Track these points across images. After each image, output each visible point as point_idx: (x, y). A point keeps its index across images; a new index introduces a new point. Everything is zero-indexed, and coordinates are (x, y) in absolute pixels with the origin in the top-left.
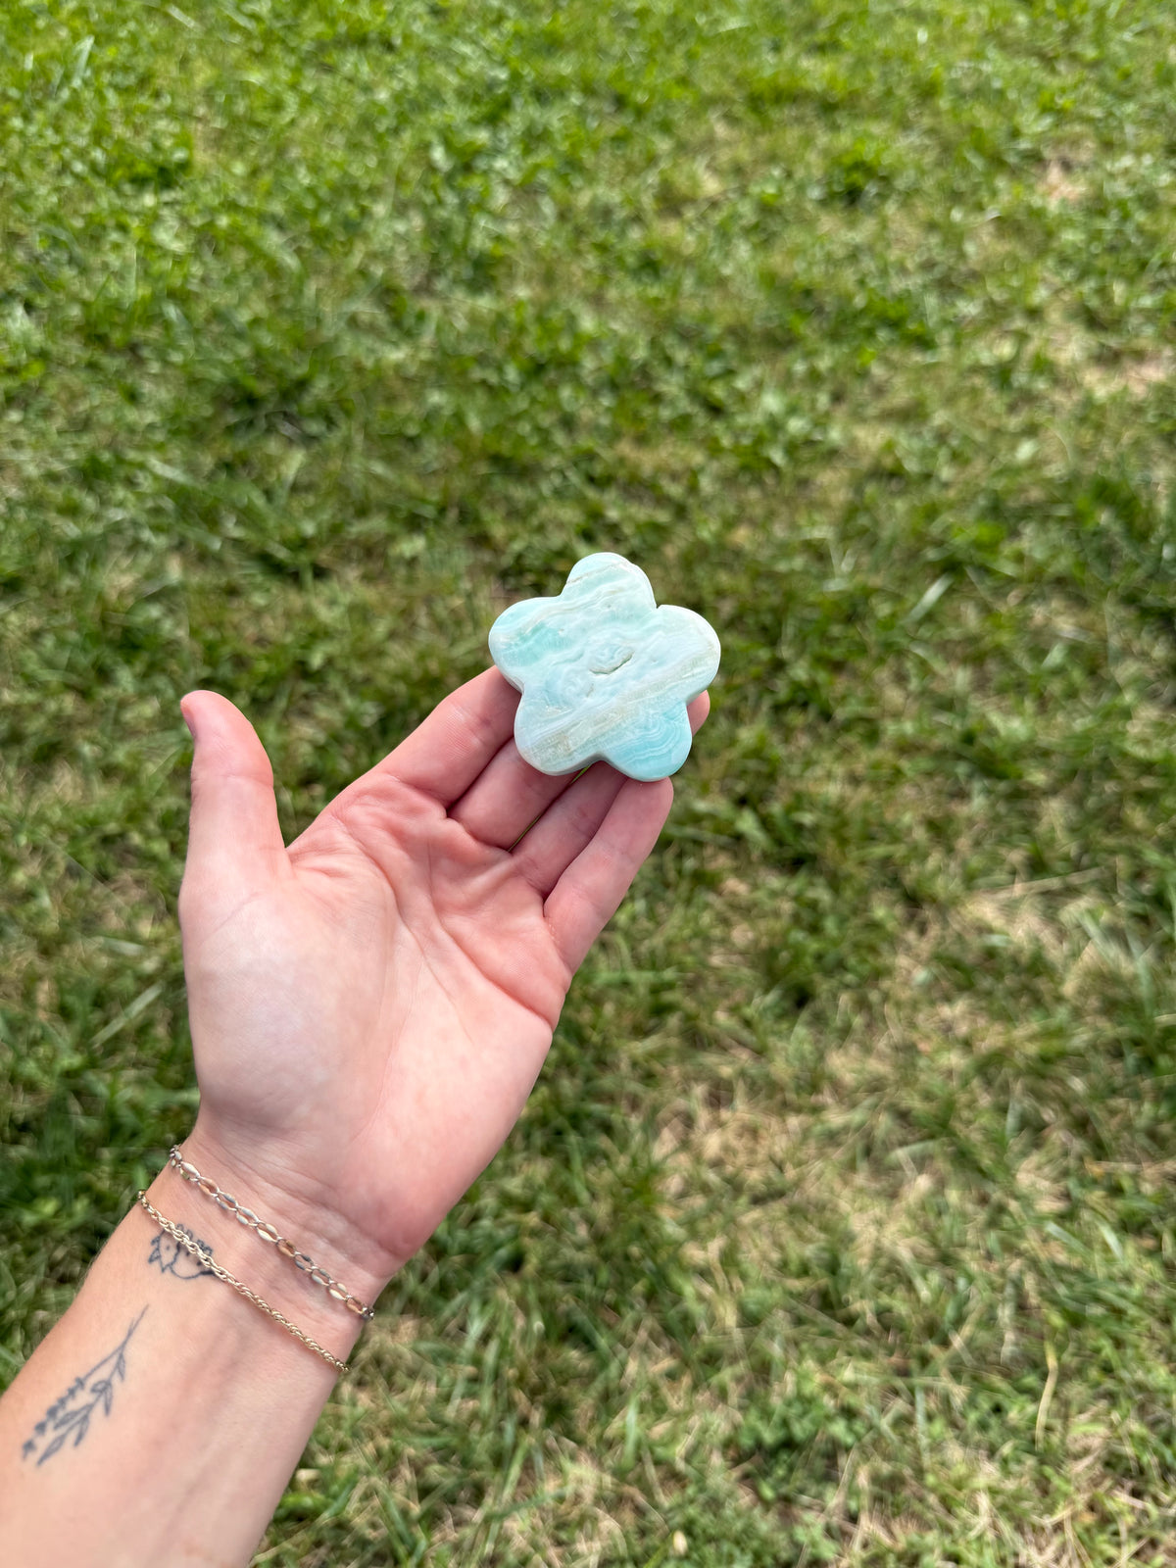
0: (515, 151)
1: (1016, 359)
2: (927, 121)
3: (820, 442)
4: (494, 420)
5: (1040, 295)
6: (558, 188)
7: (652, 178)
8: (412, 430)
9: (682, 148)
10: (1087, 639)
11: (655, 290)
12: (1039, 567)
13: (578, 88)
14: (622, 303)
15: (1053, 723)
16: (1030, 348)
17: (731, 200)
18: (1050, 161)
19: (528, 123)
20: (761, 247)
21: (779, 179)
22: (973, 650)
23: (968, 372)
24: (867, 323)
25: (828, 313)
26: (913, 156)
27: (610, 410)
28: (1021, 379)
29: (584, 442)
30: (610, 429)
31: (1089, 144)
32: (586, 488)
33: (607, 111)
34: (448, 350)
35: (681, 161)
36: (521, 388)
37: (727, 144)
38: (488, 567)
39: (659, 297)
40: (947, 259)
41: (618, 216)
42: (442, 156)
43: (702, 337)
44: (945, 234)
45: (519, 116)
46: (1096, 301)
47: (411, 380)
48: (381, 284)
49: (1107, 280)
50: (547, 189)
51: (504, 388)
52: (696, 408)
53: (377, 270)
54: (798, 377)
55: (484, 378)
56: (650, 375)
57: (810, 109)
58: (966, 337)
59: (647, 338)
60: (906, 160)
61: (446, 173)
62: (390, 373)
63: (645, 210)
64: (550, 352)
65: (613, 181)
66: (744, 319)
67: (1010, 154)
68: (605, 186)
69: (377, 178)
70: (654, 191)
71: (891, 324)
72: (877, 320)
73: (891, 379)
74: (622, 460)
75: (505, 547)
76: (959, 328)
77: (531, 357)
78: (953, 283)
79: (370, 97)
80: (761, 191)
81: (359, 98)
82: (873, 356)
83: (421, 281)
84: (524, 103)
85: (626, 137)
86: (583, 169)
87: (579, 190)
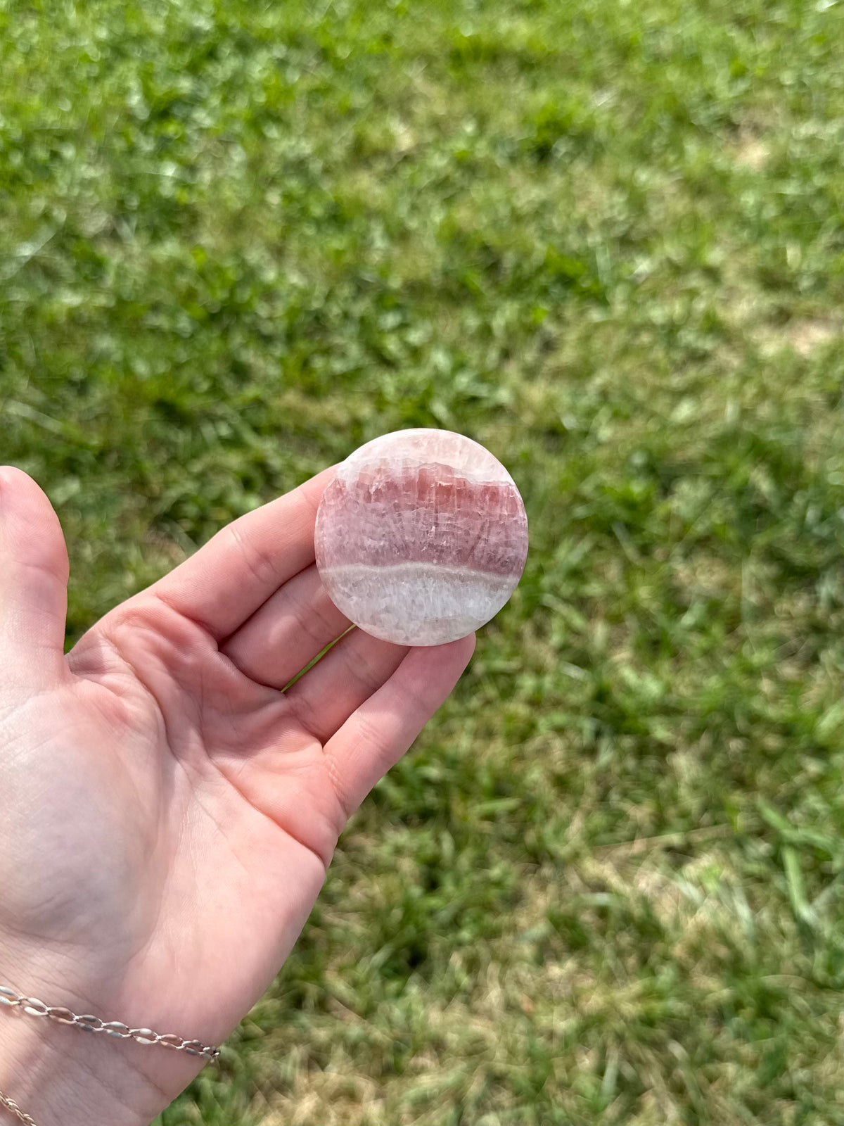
0: (215, 101)
1: (688, 315)
2: (621, 83)
3: (487, 399)
4: (162, 368)
5: (714, 256)
6: (251, 138)
7: (348, 132)
8: (78, 374)
9: (380, 102)
10: (726, 598)
11: (337, 242)
12: (686, 525)
13: (283, 41)
14: (304, 254)
15: (687, 680)
16: (700, 306)
17: (424, 154)
18: (739, 126)
19: (229, 74)
20: (448, 202)
21: (472, 135)
22: (614, 607)
23: (636, 330)
24: (543, 280)
25: (506, 269)
26: (605, 117)
27: (281, 362)
28: (688, 337)
29: (251, 391)
30: (278, 381)
31: (778, 110)
32: (250, 437)
33: (311, 64)
34: (125, 297)
35: (376, 115)
36: (192, 336)
37: (427, 99)
38: (142, 513)
39: (341, 249)
40: (628, 218)
41: (308, 168)
42: (139, 102)
43: (380, 290)
44: (631, 194)
45: (223, 66)
46: (769, 263)
47: (84, 326)
48: (64, 229)
49: (780, 242)
50: (238, 139)
51: (176, 336)
52: (367, 361)
53: (61, 215)
54: (470, 333)
55: (157, 324)
56: (324, 327)
57: (509, 66)
58: (641, 296)
59: (325, 289)
60: (598, 121)
61: (142, 121)
62: (62, 319)
63: (336, 163)
64: (223, 302)
65: (307, 132)
66: (422, 274)
67: (702, 116)
68: (299, 137)
69: (72, 123)
70: (348, 143)
71: (567, 281)
72: (553, 278)
73: (561, 335)
74: (289, 411)
75: (161, 493)
76: (634, 285)
77: (205, 307)
78: (634, 240)
79: (74, 44)
80: (455, 146)
81: (63, 44)
82: (546, 312)
83: (104, 227)
84: (229, 54)
85: (325, 90)
86: (278, 120)
87: (273, 140)
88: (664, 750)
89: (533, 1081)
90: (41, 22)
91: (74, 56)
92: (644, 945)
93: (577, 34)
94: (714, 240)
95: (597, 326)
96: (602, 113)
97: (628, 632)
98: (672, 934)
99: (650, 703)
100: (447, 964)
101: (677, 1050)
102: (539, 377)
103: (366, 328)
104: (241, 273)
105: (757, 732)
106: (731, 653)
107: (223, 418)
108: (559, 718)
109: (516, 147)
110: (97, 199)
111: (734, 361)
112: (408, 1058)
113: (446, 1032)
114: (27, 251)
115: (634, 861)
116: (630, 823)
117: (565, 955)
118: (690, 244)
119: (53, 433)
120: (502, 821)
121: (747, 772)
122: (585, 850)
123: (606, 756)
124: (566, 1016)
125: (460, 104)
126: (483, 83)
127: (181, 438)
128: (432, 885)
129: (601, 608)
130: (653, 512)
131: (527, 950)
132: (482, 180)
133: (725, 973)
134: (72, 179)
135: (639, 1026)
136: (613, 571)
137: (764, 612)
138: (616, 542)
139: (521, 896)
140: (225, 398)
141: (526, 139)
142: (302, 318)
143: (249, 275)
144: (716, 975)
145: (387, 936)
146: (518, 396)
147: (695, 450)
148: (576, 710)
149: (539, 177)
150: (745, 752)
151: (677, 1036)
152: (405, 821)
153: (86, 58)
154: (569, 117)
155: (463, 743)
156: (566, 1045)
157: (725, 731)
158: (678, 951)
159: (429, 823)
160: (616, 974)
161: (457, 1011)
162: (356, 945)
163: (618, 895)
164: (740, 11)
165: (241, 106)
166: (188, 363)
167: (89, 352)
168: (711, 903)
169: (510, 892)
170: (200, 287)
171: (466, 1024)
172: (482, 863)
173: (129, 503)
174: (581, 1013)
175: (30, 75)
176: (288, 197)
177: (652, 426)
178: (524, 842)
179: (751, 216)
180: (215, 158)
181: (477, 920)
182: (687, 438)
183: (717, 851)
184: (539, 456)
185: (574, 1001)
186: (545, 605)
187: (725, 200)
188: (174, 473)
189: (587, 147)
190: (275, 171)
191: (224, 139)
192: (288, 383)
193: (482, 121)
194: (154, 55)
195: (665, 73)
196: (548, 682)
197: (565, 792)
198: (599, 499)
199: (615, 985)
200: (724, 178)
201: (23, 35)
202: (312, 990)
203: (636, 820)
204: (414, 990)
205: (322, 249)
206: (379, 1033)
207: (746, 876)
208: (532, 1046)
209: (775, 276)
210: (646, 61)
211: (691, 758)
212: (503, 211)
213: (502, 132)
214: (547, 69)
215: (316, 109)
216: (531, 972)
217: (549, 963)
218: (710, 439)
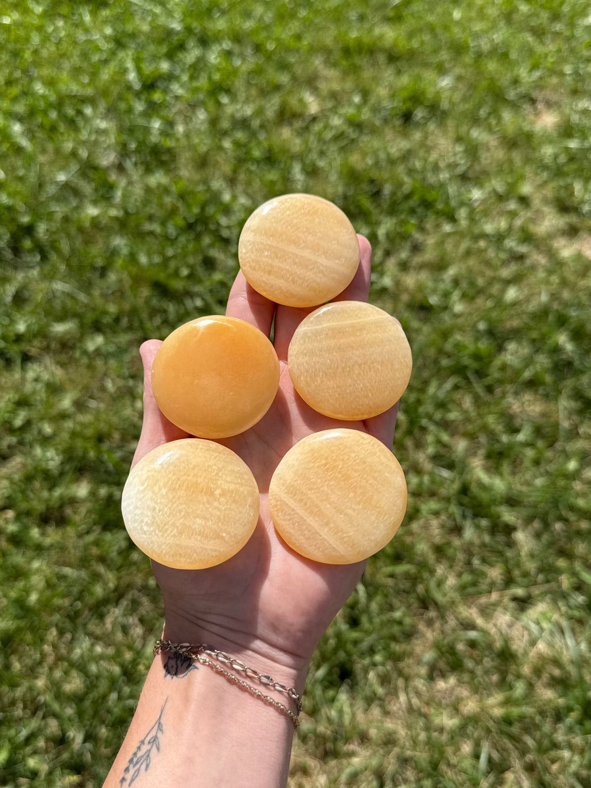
0: (185, 78)
1: (510, 229)
2: (458, 71)
3: (378, 283)
4: (157, 259)
5: (526, 189)
6: (211, 104)
7: (275, 101)
8: (100, 262)
9: (296, 81)
10: (546, 423)
11: (271, 175)
12: (518, 373)
13: (229, 39)
14: (249, 183)
15: (522, 479)
16: (518, 222)
17: (327, 117)
19: (193, 60)
20: (343, 149)
21: (358, 104)
22: (470, 428)
23: (476, 238)
24: (412, 203)
25: (385, 195)
26: (448, 93)
28: (510, 243)
29: (217, 276)
30: (234, 269)
31: (562, 91)
32: (216, 308)
33: (248, 54)
34: (130, 211)
35: (294, 90)
36: (176, 238)
37: (327, 79)
39: (274, 180)
40: (466, 162)
41: (250, 124)
42: (134, 77)
44: (467, 146)
46: (563, 194)
47: (101, 229)
48: (86, 162)
49: (569, 180)
50: (203, 104)
51: (167, 238)
53: (84, 153)
55: (152, 229)
57: (382, 58)
58: (478, 215)
60: (443, 96)
61: (137, 90)
62: (87, 224)
63: (268, 121)
64: (198, 215)
65: (247, 101)
67: (511, 95)
68: (243, 103)
69: (89, 91)
70: (275, 108)
71: (427, 205)
72: (418, 203)
73: (425, 240)
76: (472, 208)
77: (185, 218)
78: (470, 176)
79: (89, 38)
80: (347, 111)
81: (81, 37)
82: (413, 224)
83: (113, 162)
84: (193, 46)
85: (258, 72)
86: (228, 91)
87: (225, 105)
88: (509, 529)
89: (431, 763)
90: (66, 23)
91: (90, 46)
92: (503, 667)
93: (427, 37)
94: (522, 177)
95: (449, 235)
96: (445, 91)
97: (480, 445)
98: (523, 658)
99: (498, 496)
100: (366, 679)
101: (530, 741)
102: (410, 269)
104: (208, 195)
105: (572, 517)
106: (551, 461)
107: (198, 295)
108: (433, 505)
109: (388, 113)
110: (108, 141)
111: (542, 260)
112: (342, 745)
113: (368, 728)
114: (62, 177)
115: (492, 607)
116: (488, 580)
117: (449, 673)
118: (510, 180)
119: (84, 304)
120: (400, 578)
121: (568, 546)
122: (459, 600)
123: (469, 533)
124: (451, 717)
125: (349, 85)
126: (364, 69)
127: (171, 307)
129: (461, 429)
130: (492, 364)
131: (423, 671)
132: (366, 134)
133: (560, 688)
134: (91, 128)
135: (502, 723)
136: (467, 402)
137: (573, 434)
138: (469, 382)
139: (415, 631)
140: (200, 282)
141: (393, 108)
143: (215, 197)
144: (552, 689)
145: (324, 658)
146: (397, 283)
147: (520, 320)
148: (448, 500)
149: (405, 135)
150: (563, 531)
151: (527, 730)
153: (98, 49)
154: (423, 93)
156: (452, 738)
157: (551, 517)
158: (526, 670)
161: (375, 712)
163: (485, 632)
164: (533, 24)
165: (203, 82)
166: (174, 257)
167: (107, 248)
168: (546, 634)
169: (407, 628)
170: (180, 204)
171: (382, 722)
172: (388, 607)
174: (462, 716)
175: (60, 58)
176: (237, 144)
177: (489, 304)
178: (416, 592)
179: (549, 162)
180: (186, 116)
181: (386, 648)
182: (513, 312)
183: (548, 601)
184: (414, 323)
185: (455, 708)
186: (423, 426)
187: (530, 151)
189: (436, 114)
190: (227, 126)
191: (191, 104)
193: (365, 94)
194: (143, 46)
195: (486, 65)
196: (426, 479)
197: (442, 558)
198: (456, 354)
200: (529, 137)
201: (54, 31)
203: (491, 578)
204: (343, 697)
205: (261, 180)
206: (322, 729)
207: (570, 618)
208: (429, 738)
209: (566, 203)
210: (473, 56)
211: (528, 535)
212: (382, 156)
213: (379, 103)
214: (407, 61)
215: (253, 84)
216: (426, 686)
217: (437, 679)
218: (529, 313)
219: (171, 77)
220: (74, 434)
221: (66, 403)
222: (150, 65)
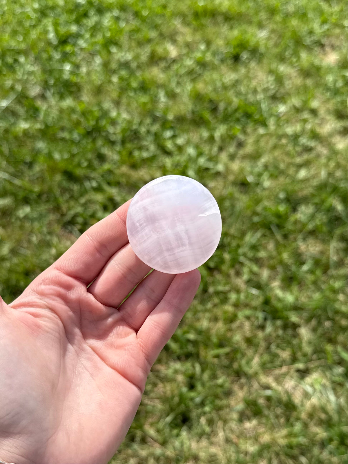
0: (87, 36)
1: (303, 131)
2: (271, 26)
3: (213, 169)
4: (66, 156)
5: (315, 104)
6: (104, 53)
7: (148, 49)
8: (28, 159)
9: (162, 36)
10: (323, 258)
11: (144, 99)
12: (304, 225)
13: (117, 8)
14: (129, 105)
15: (305, 295)
16: (309, 126)
17: (182, 59)
18: (325, 45)
19: (94, 23)
20: (194, 80)
21: (204, 50)
22: (272, 262)
24: (238, 115)
25: (220, 110)
26: (264, 41)
27: (119, 153)
28: (304, 141)
29: (106, 166)
30: (118, 161)
31: (342, 38)
32: (106, 187)
33: (130, 19)
34: (49, 124)
35: (160, 42)
36: (79, 142)
37: (183, 34)
38: (58, 221)
39: (146, 102)
40: (275, 87)
41: (130, 65)
42: (53, 36)
43: (163, 120)
44: (276, 76)
45: (91, 20)
46: (340, 107)
47: (30, 137)
48: (21, 93)
49: (344, 98)
50: (98, 53)
51: (73, 142)
52: (159, 152)
54: (205, 139)
55: (64, 136)
56: (139, 137)
57: (220, 19)
58: (282, 122)
59: (139, 120)
60: (261, 43)
61: (55, 45)
62: (21, 134)
63: (142, 63)
64: (94, 126)
65: (129, 49)
66: (183, 112)
67: (308, 41)
68: (126, 51)
69: (23, 46)
70: (148, 54)
71: (248, 116)
72: (242, 114)
73: (246, 140)
74: (123, 175)
75: (67, 212)
76: (278, 118)
77: (85, 128)
78: (278, 97)
79: (23, 10)
80: (196, 55)
81: (18, 10)
82: (239, 130)
83: (39, 93)
84: (93, 14)
85: (137, 30)
86: (116, 44)
87: (114, 53)
88: (295, 326)
91: (24, 16)
92: (288, 413)
93: (251, 4)
94: (314, 97)
95: (262, 136)
96: (263, 40)
97: (278, 273)
98: (301, 408)
99: (289, 305)
100: (199, 422)
101: (303, 460)
102: (236, 158)
103: (157, 137)
104: (101, 113)
105: (337, 318)
106: (324, 282)
107: (94, 179)
108: (247, 312)
109: (224, 56)
110: (35, 80)
111: (324, 151)
113: (199, 452)
114: (4, 104)
115: (283, 376)
116: (280, 359)
117: (252, 418)
118: (304, 99)
119: (18, 186)
120: (223, 358)
121: (333, 336)
122: (260, 371)
123: (269, 329)
124: (253, 445)
125: (198, 37)
126: (208, 27)
127: (76, 188)
128: (192, 387)
129: (266, 262)
130: (288, 219)
131: (235, 416)
132: (209, 70)
133: (325, 426)
134: (24, 71)
135: (286, 449)
136: (271, 246)
137: (340, 264)
138: (272, 233)
139: (232, 392)
140: (94, 169)
141: (228, 52)
142: (128, 133)
143: (105, 114)
144: (320, 426)
145: (172, 410)
146: (227, 169)
147: (307, 191)
148: (255, 309)
149: (235, 69)
150: (332, 327)
151: (303, 454)
152: (179, 358)
153: (29, 17)
154: (248, 42)
155: (204, 324)
156: (253, 458)
157: (323, 317)
158: (303, 416)
159: (190, 359)
160: (275, 426)
161: (204, 443)
162: (158, 414)
163: (275, 391)
165: (99, 38)
166: (78, 153)
167: (33, 150)
168: (318, 394)
169: (226, 390)
170: (82, 120)
171: (208, 448)
172: (214, 377)
173: (52, 217)
174: (260, 443)
175: (4, 25)
176: (121, 79)
177: (288, 181)
178: (233, 367)
179: (331, 86)
180: (88, 61)
181: (212, 402)
182: (303, 186)
183: (320, 371)
184: (237, 195)
185: (256, 438)
186: (240, 261)
187: (319, 79)
188: (72, 203)
189: (256, 55)
190: (115, 67)
191: (92, 53)
192: (123, 162)
193: (208, 44)
194: (60, 15)
195: (291, 21)
196: (242, 296)
197: (251, 345)
198: (264, 214)
199: (275, 431)
200: (318, 69)
202: (139, 434)
203: (283, 358)
204: (184, 434)
205: (137, 102)
206: (169, 453)
207: (333, 382)
208: (238, 458)
209: (342, 113)
210: (282, 16)
211: (307, 330)
212: (219, 84)
213: (218, 49)
214: (237, 20)
215: (133, 39)
216: (237, 425)
217: (245, 421)
218: (314, 186)
219: (78, 36)
220: (10, 271)
221: (5, 250)
222: (64, 28)
